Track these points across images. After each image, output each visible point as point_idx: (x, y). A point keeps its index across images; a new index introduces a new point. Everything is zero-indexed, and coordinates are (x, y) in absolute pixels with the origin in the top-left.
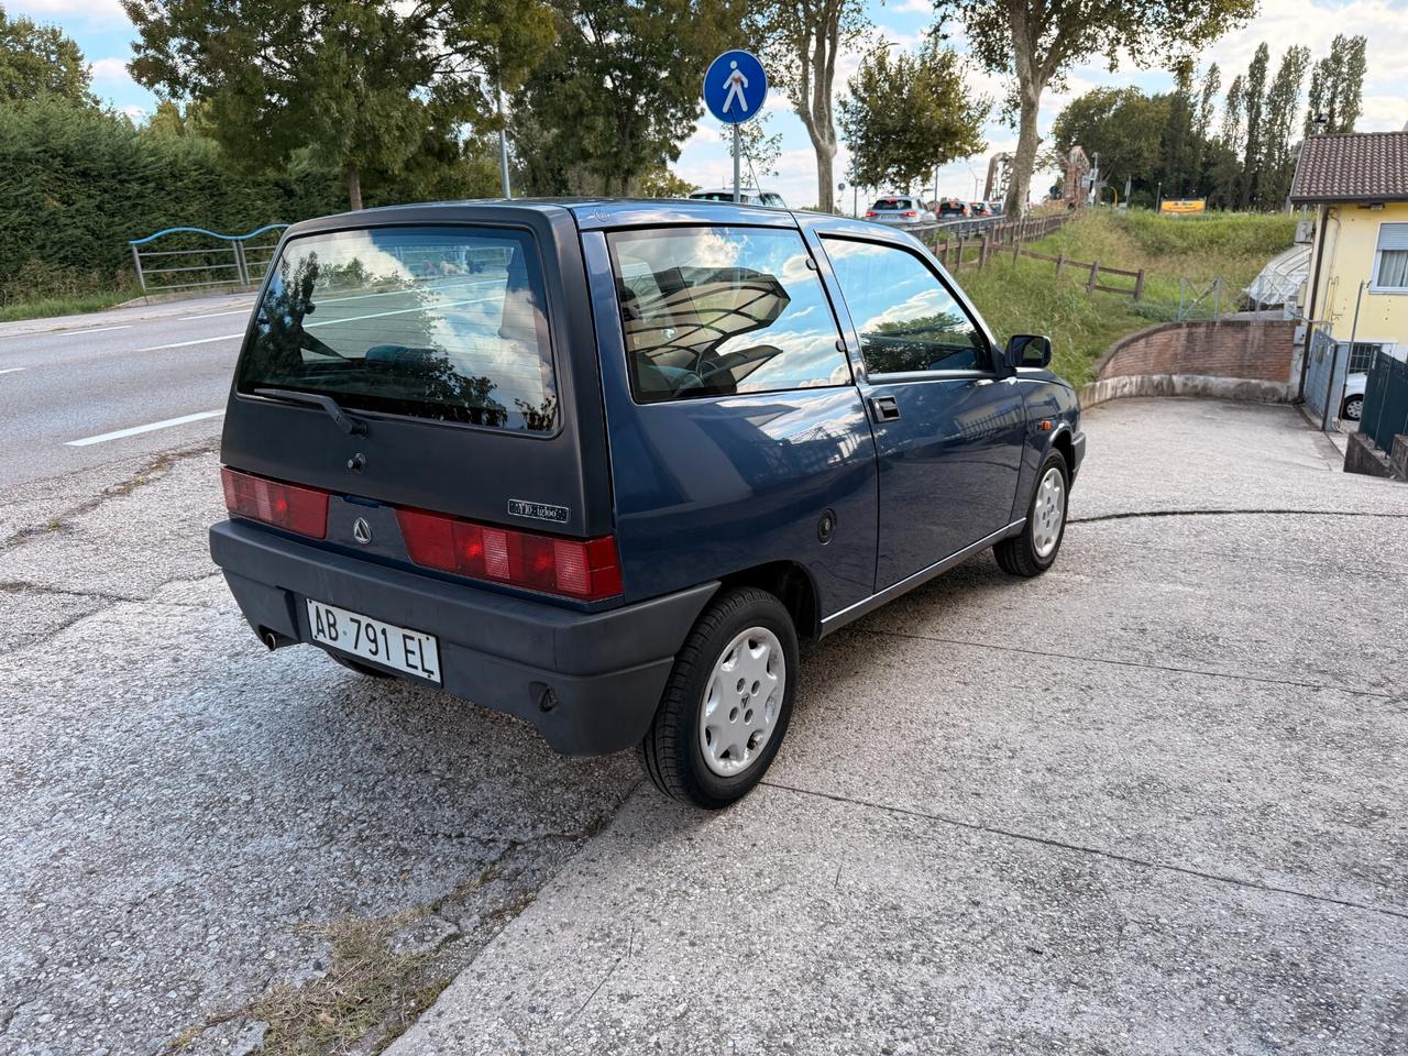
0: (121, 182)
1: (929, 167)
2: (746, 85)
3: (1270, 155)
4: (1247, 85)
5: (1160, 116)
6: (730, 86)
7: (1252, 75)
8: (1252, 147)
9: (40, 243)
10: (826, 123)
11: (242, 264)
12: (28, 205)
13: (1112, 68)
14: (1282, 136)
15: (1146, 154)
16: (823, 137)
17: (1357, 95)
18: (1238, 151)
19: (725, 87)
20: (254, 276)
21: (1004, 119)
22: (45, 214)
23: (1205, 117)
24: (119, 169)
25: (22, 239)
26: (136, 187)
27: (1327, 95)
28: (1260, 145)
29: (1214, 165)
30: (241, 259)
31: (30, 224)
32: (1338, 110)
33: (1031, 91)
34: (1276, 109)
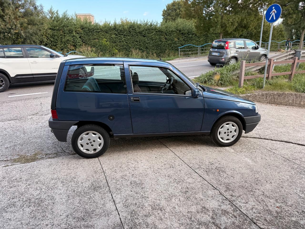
0: (189, 35)
2: (276, 13)
6: (272, 13)
9: (172, 47)
11: (199, 52)
12: (172, 40)
19: (271, 14)
20: (201, 54)
22: (174, 41)
24: (189, 32)
25: (170, 46)
26: (191, 36)
30: (199, 50)
31: (171, 43)
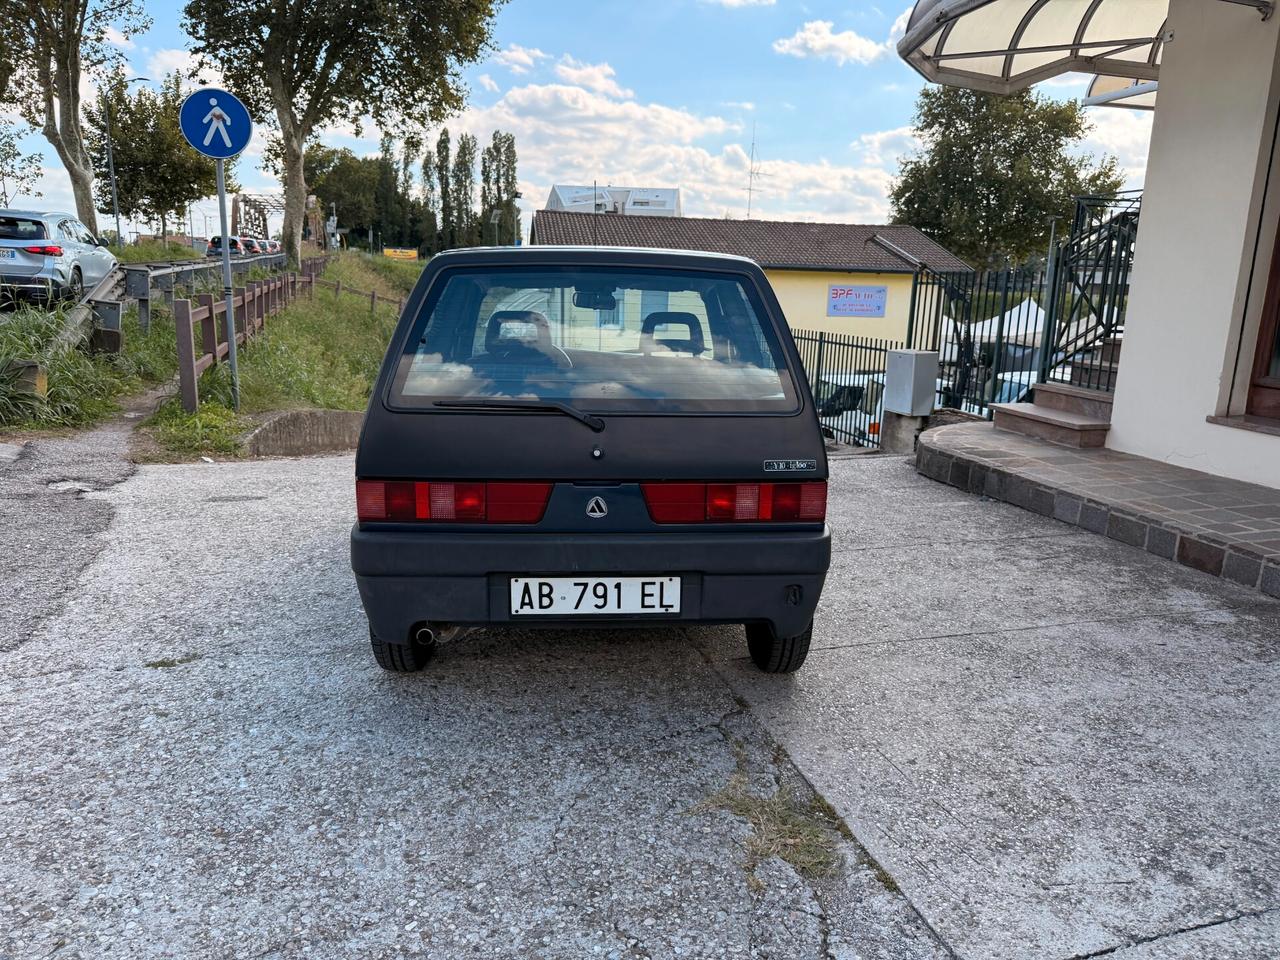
1: (183, 202)
2: (229, 123)
3: (460, 217)
4: (437, 160)
5: (372, 176)
6: (211, 121)
7: (439, 152)
8: (447, 210)
10: (79, 148)
13: (357, 133)
14: (466, 203)
15: (365, 208)
16: (76, 161)
17: (514, 178)
18: (436, 212)
19: (205, 120)
21: (267, 166)
23: (407, 181)
27: (493, 175)
28: (452, 208)
29: (420, 221)
32: (503, 188)
33: (295, 144)
34: (459, 182)
